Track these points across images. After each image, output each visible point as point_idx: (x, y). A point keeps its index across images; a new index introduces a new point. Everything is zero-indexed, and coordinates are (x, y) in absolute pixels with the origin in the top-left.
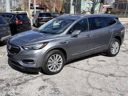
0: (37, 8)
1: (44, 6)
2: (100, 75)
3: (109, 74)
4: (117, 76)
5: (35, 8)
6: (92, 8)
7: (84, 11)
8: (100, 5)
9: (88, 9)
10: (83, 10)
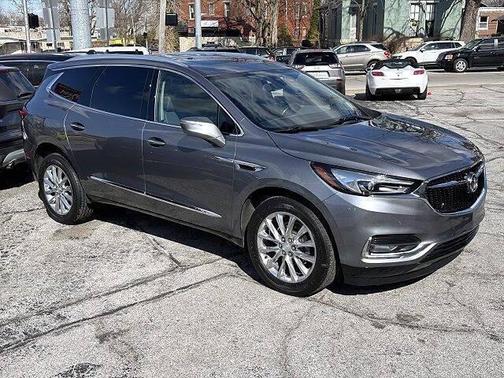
0: (206, 32)
1: (241, 22)
2: (354, 319)
3: (394, 315)
4: (426, 327)
5: (199, 32)
6: (433, 22)
7: (398, 34)
8: (465, 8)
9: (415, 28)
10: (394, 32)
